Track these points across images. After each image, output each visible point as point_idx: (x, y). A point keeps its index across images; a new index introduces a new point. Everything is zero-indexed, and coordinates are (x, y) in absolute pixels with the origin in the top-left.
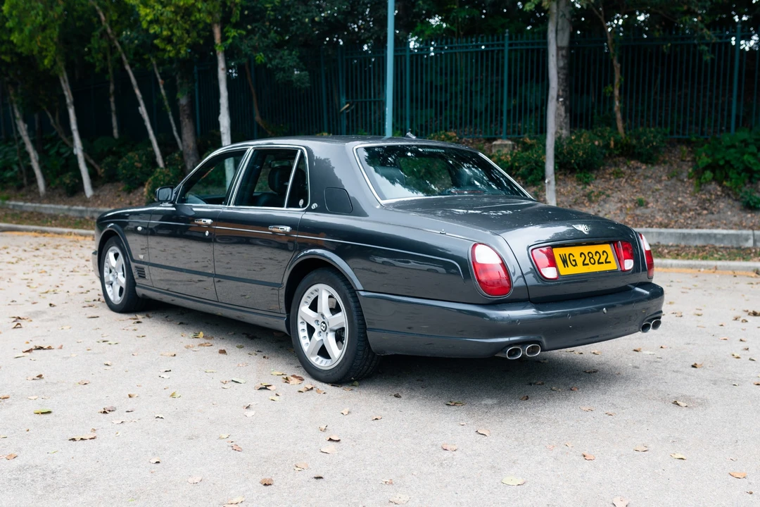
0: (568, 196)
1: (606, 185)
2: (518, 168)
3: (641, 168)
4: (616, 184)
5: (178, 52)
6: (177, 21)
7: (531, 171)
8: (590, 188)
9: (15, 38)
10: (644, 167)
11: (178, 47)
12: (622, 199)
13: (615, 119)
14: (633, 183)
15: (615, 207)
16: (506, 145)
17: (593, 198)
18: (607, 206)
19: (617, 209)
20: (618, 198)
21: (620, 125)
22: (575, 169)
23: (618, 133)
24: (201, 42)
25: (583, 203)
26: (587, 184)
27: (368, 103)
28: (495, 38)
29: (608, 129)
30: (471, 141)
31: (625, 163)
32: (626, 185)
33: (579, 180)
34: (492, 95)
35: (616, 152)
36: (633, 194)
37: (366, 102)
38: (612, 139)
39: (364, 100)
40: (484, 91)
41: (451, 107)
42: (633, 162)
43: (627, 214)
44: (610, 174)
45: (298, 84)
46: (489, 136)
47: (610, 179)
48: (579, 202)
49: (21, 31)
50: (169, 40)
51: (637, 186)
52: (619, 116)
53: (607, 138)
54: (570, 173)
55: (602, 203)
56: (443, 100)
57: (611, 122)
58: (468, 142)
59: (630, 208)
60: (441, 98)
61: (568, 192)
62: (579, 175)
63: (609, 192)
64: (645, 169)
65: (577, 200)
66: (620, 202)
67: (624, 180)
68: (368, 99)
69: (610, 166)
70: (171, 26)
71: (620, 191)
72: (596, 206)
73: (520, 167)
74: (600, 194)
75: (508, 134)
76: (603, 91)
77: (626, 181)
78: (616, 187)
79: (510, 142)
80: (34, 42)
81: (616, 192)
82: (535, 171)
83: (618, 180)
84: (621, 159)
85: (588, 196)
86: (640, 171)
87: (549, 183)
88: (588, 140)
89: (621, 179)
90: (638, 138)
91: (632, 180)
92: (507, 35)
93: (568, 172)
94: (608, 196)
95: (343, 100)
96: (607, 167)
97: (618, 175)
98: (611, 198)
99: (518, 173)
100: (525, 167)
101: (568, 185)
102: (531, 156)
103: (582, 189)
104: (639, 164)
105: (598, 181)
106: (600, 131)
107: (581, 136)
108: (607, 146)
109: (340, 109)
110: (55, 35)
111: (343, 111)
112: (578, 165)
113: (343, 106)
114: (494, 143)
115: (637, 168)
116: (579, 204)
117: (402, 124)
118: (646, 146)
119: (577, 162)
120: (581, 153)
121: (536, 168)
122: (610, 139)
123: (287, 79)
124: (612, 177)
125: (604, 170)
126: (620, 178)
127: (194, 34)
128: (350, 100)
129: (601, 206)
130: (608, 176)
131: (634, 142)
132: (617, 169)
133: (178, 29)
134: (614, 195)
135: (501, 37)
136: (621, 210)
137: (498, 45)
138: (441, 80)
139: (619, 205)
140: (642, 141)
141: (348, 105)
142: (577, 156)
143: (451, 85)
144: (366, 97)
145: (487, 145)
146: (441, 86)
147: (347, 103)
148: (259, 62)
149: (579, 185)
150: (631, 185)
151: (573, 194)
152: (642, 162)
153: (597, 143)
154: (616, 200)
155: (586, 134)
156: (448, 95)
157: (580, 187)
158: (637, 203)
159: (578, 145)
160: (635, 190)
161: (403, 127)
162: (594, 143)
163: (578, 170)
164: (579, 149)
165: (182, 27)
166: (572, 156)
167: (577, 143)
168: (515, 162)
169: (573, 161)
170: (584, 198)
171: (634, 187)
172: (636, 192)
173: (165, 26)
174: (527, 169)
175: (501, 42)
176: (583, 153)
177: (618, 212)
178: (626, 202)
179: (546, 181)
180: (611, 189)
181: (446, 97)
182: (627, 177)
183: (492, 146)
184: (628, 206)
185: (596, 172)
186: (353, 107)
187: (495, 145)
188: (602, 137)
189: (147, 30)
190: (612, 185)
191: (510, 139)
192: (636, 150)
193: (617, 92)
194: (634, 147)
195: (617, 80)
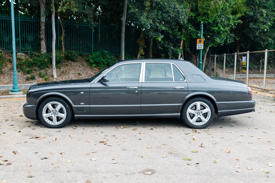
1: (66, 69)
2: (36, 64)
4: (68, 68)
7: (42, 64)
8: (61, 70)
16: (22, 55)
17: (65, 73)
18: (70, 75)
20: (72, 73)
21: (63, 49)
31: (67, 62)
32: (71, 69)
52: (63, 46)
57: (61, 49)
64: (73, 64)
75: (22, 50)
77: (71, 67)
79: (24, 54)
81: (70, 71)
94: (68, 72)
98: (70, 73)
100: (40, 63)
103: (59, 70)
104: (71, 62)
115: (71, 63)
118: (74, 56)
124: (66, 66)
126: (68, 66)
130: (64, 66)
132: (65, 63)
139: (73, 75)
149: (57, 69)
150: (73, 68)
158: (78, 74)
160: (75, 70)
162: (61, 55)
170: (62, 73)
176: (59, 59)
177: (75, 77)
178: (75, 74)
179: (53, 68)
180: (68, 70)
187: (18, 55)
191: (24, 53)
192: (71, 58)
193: (63, 39)
194: (70, 56)
195: (63, 35)
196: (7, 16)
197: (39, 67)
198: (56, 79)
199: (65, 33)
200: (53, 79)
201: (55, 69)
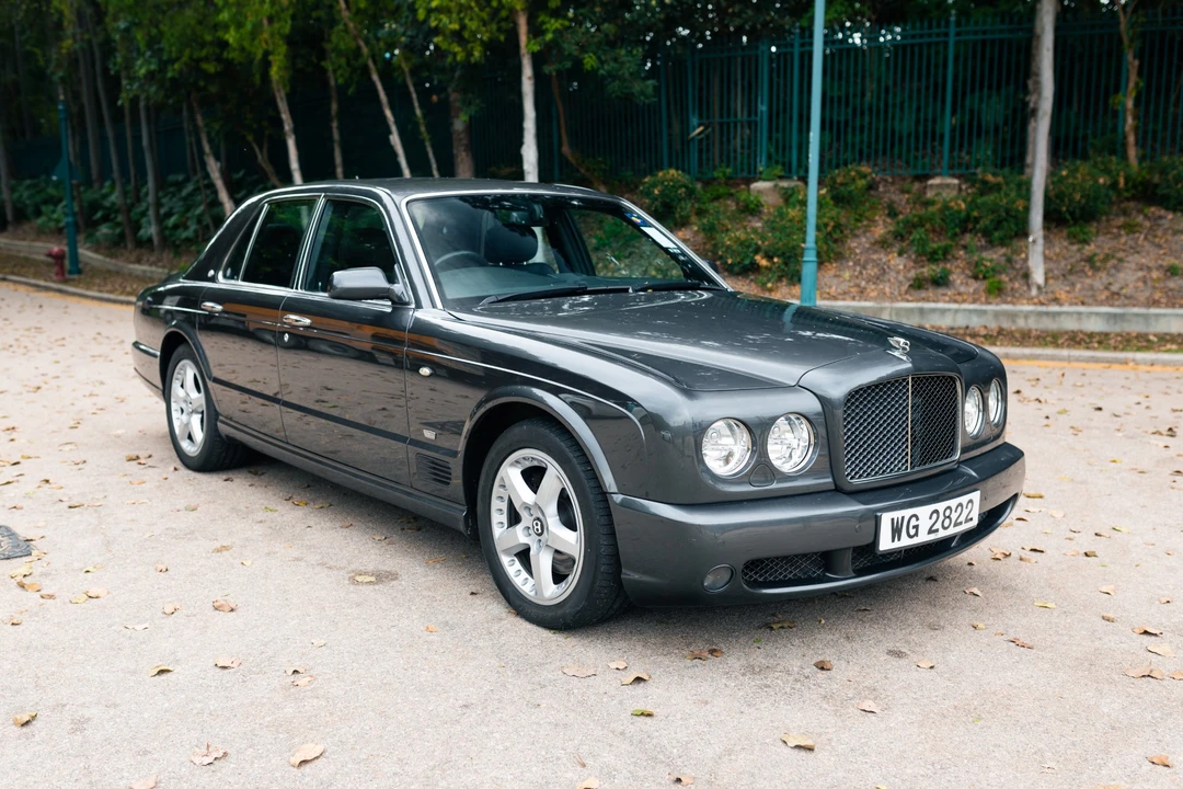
0: (1057, 262)
1: (1114, 243)
2: (977, 220)
3: (1165, 218)
4: (1131, 243)
5: (470, 54)
6: (471, 8)
7: (998, 224)
8: (1089, 249)
9: (231, 37)
10: (1170, 216)
11: (470, 46)
12: (1143, 264)
13: (1124, 145)
14: (1157, 240)
15: (1135, 277)
16: (948, 186)
17: (1098, 264)
18: (1121, 275)
19: (1139, 279)
20: (1137, 264)
22: (1068, 221)
23: (1128, 166)
24: (502, 38)
25: (1083, 271)
26: (1086, 242)
27: (732, 125)
28: (926, 24)
29: (1114, 158)
30: (890, 180)
31: (1140, 211)
32: (1146, 244)
33: (1072, 238)
34: (918, 109)
35: (1126, 194)
36: (1159, 257)
37: (728, 124)
38: (1122, 174)
39: (725, 120)
40: (906, 105)
41: (854, 128)
42: (1153, 209)
43: (1154, 288)
44: (1119, 228)
45: (642, 98)
46: (920, 172)
47: (1120, 235)
48: (1077, 269)
49: (240, 26)
50: (458, 36)
51: (1165, 245)
52: (1131, 139)
53: (1115, 173)
54: (1056, 227)
55: (1113, 271)
56: (842, 119)
57: (1118, 149)
58: (886, 181)
59: (1159, 279)
60: (839, 115)
61: (1057, 255)
62: (1073, 229)
63: (1121, 255)
64: (1172, 220)
65: (1073, 266)
66: (1141, 269)
67: (1142, 237)
68: (732, 119)
69: (1117, 215)
70: (462, 15)
71: (1138, 252)
72: (1103, 275)
73: (981, 217)
74: (1107, 258)
75: (951, 167)
76: (1111, 101)
77: (1146, 238)
78: (1131, 248)
79: (956, 181)
80: (256, 42)
81: (1132, 254)
82: (1005, 224)
83: (1131, 236)
84: (1132, 204)
85: (1090, 260)
86: (1165, 223)
87: (1034, 242)
88: (1086, 176)
89: (1137, 235)
90: (1163, 172)
91: (1155, 236)
92: (953, 19)
93: (1054, 225)
94: (1121, 260)
95: (694, 120)
96: (1112, 217)
97: (1131, 228)
98: (1126, 265)
99: (978, 226)
100: (991, 217)
101: (1054, 246)
102: (998, 201)
103: (1079, 250)
104: (1163, 212)
105: (1101, 238)
106: (1102, 163)
107: (1076, 170)
108: (1114, 185)
109: (688, 134)
110: (287, 30)
111: (693, 138)
112: (1072, 214)
113: (694, 129)
114: (931, 182)
115: (1161, 217)
116: (1077, 272)
117: (784, 155)
118: (1177, 184)
119: (1071, 209)
120: (1077, 197)
121: (1006, 220)
122: (1118, 175)
123: (626, 91)
124: (1123, 232)
125: (1108, 221)
126: (1134, 232)
127: (494, 27)
128: (705, 121)
129: (1112, 276)
130: (1115, 231)
131: (1156, 179)
132: (1127, 220)
133: (471, 19)
134: (1130, 258)
135: (943, 23)
136: (1145, 282)
137: (938, 35)
138: (839, 89)
139: (1140, 274)
140: (1170, 177)
141: (701, 128)
142: (1071, 200)
143: (855, 95)
144: (729, 116)
145: (916, 186)
146: (839, 98)
147: (699, 126)
148: (588, 67)
149: (1072, 244)
150: (1153, 243)
151: (1065, 259)
152: (1167, 209)
153: (1101, 181)
154: (1133, 266)
155: (1084, 168)
156: (850, 111)
157: (1075, 248)
158: (1167, 271)
159: (1073, 184)
160: (1162, 252)
161: (787, 160)
162: (1096, 181)
163: (1071, 222)
164: (1074, 189)
165: (478, 16)
166: (1062, 200)
167: (1070, 180)
168: (973, 210)
169: (1064, 209)
170: (1083, 263)
171: (1159, 246)
172: (1165, 254)
173: (454, 16)
174: (992, 221)
175: (943, 30)
176: (1082, 197)
177: (1140, 284)
178: (1149, 269)
179: (1031, 239)
180: (1124, 251)
181: (847, 114)
182: (1145, 231)
183: (925, 188)
184: (1155, 274)
185: (1095, 224)
186: (710, 130)
187: (931, 185)
188: (1107, 171)
189: (425, 21)
190: (1125, 244)
191: (954, 176)
192: (1159, 192)
193: (1130, 104)
194: (1156, 186)
195: (1131, 85)
196: (922, 28)
197: (986, 233)
198: (1039, 288)
199: (1140, 74)
200: (1025, 288)
201: (1040, 241)
